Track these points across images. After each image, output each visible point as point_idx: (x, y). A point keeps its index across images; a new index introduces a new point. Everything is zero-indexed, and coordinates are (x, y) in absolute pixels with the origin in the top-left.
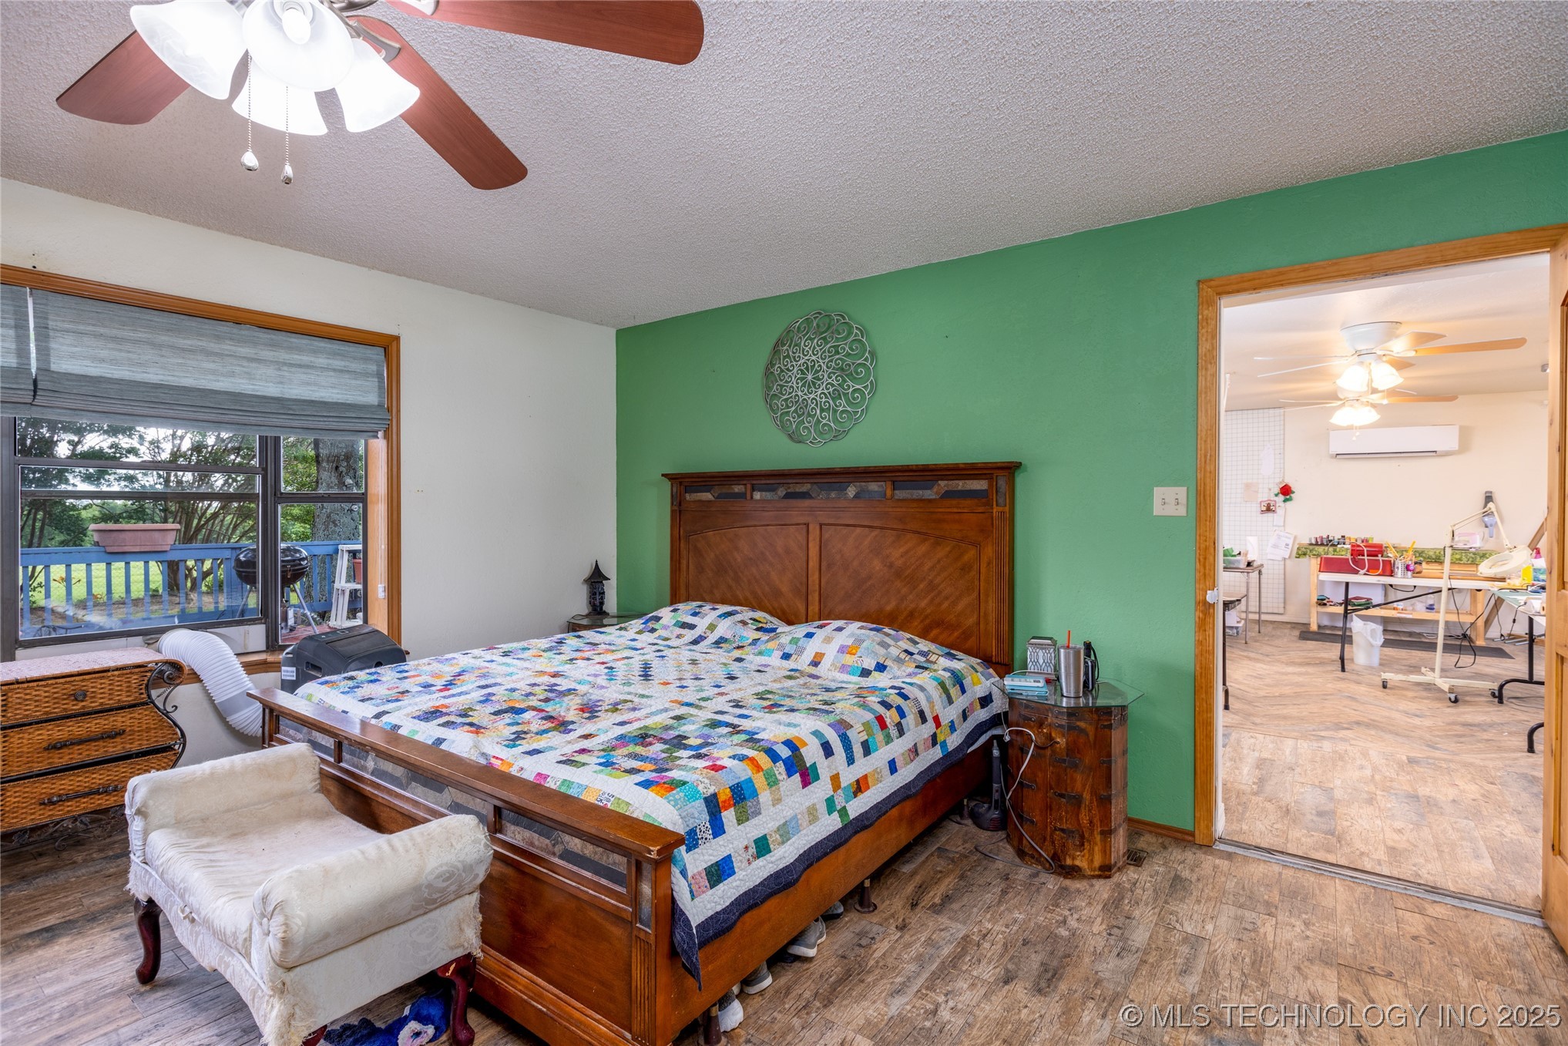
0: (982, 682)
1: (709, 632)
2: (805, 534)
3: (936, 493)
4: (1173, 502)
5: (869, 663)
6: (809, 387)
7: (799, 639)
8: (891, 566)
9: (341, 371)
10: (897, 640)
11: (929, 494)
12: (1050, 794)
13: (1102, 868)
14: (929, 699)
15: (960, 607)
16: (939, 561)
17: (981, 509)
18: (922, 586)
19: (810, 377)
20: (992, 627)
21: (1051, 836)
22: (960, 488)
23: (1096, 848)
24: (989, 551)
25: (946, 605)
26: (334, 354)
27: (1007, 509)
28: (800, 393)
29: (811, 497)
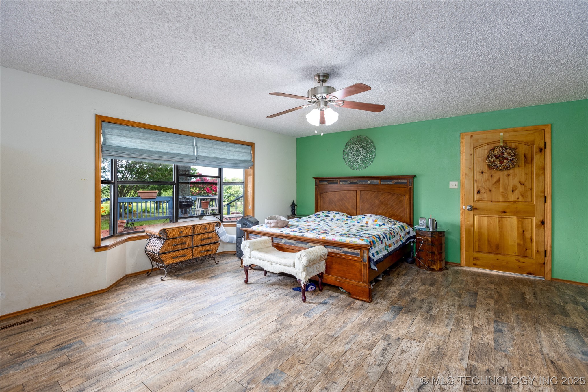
0: (408, 229)
1: (334, 218)
2: (356, 193)
3: (393, 183)
4: (455, 185)
5: (381, 223)
6: (357, 155)
7: (361, 218)
8: (380, 201)
9: (244, 152)
10: (386, 219)
11: (390, 183)
12: (427, 252)
13: (439, 269)
14: (398, 230)
15: (399, 211)
16: (394, 200)
17: (405, 187)
18: (389, 206)
19: (357, 153)
20: (408, 216)
21: (428, 262)
22: (399, 181)
23: (438, 264)
24: (407, 197)
25: (395, 211)
26: (243, 148)
27: (412, 187)
28: (354, 157)
29: (357, 184)
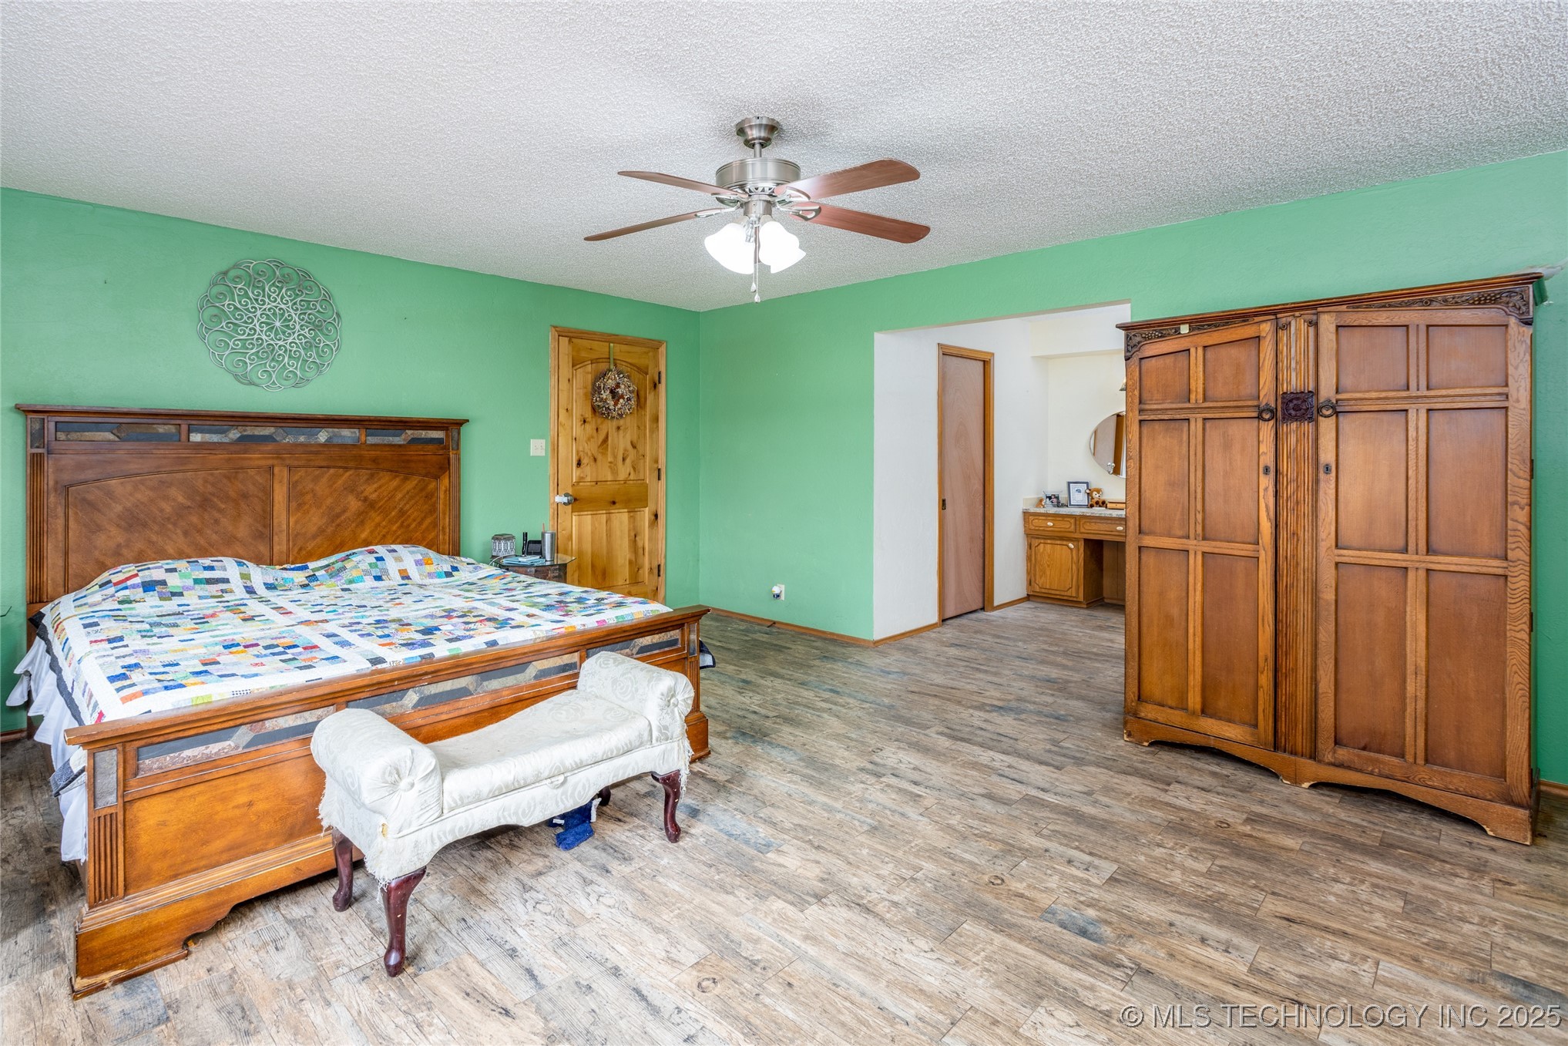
2: (268, 476)
3: (404, 440)
4: (540, 448)
6: (276, 334)
8: (366, 499)
11: (397, 441)
15: (425, 525)
16: (408, 493)
17: (441, 452)
18: (393, 513)
19: (278, 324)
20: (448, 536)
22: (423, 436)
24: (446, 481)
25: (413, 526)
27: (456, 453)
29: (275, 440)
